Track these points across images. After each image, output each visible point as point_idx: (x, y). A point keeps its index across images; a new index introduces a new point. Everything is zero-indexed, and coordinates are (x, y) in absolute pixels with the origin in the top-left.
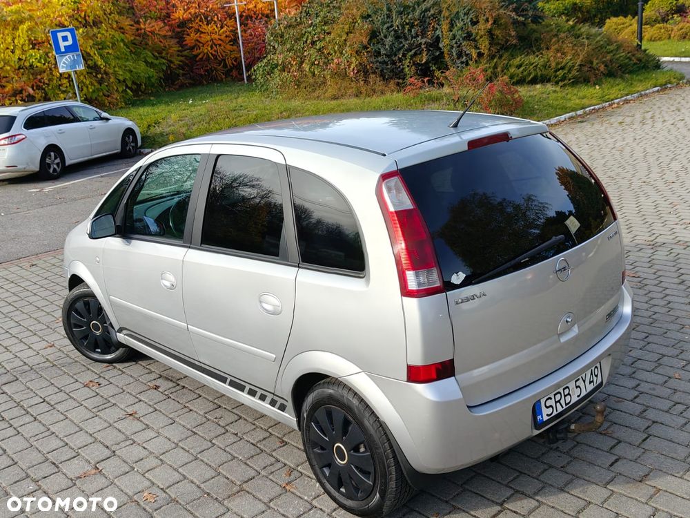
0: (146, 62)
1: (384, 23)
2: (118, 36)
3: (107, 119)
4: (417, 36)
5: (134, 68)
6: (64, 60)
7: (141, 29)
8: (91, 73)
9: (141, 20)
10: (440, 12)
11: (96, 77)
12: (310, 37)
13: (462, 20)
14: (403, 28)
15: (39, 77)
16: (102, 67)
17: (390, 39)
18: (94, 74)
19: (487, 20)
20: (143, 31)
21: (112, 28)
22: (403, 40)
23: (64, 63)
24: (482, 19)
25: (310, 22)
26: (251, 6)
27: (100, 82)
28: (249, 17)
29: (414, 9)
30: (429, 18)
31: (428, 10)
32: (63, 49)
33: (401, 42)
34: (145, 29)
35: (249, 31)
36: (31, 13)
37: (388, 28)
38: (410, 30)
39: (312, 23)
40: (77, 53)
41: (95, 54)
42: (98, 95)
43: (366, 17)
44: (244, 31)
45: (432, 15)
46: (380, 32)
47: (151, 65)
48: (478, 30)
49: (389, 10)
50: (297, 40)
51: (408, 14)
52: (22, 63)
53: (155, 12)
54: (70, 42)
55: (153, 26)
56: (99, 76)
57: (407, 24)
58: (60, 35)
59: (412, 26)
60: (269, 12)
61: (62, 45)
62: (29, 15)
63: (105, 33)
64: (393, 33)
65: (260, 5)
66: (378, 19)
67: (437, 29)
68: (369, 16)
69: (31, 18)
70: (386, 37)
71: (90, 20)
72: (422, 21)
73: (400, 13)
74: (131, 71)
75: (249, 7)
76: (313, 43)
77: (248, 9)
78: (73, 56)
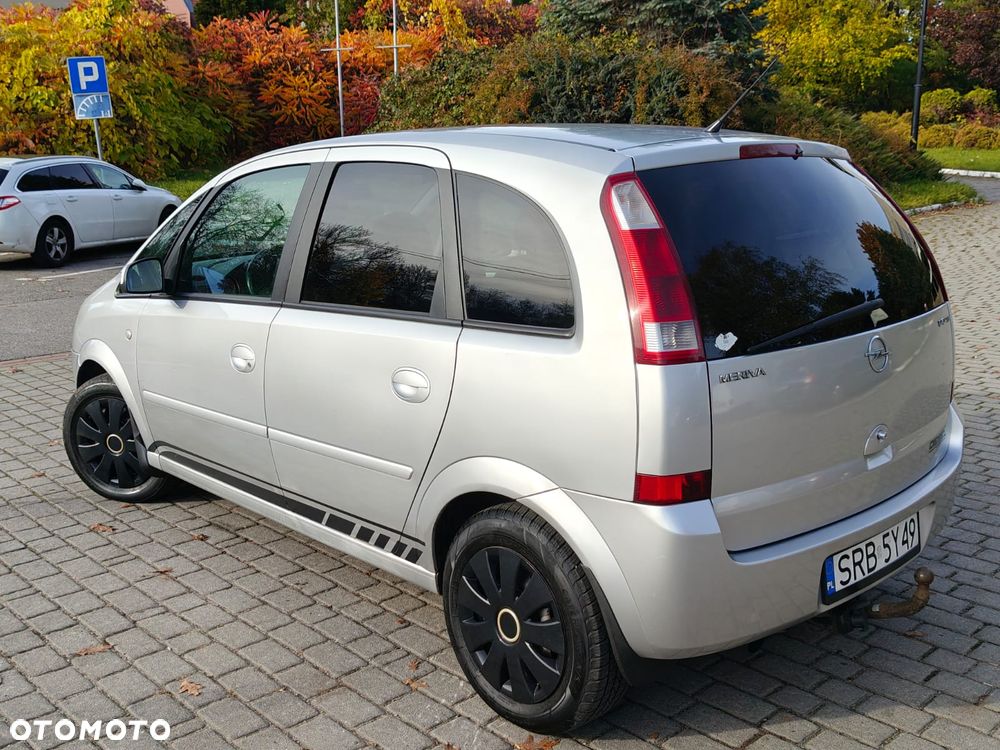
0: (202, 120)
1: (552, 85)
2: (164, 77)
3: (141, 189)
4: (599, 106)
5: (185, 126)
6: (83, 102)
7: (198, 73)
8: (121, 127)
9: (199, 60)
10: (634, 75)
11: (128, 132)
12: (444, 99)
13: (665, 88)
14: (580, 92)
15: (44, 126)
16: (138, 118)
17: (559, 107)
18: (126, 129)
19: (701, 91)
20: (201, 75)
21: (157, 67)
22: (578, 111)
23: (84, 106)
24: (693, 88)
25: (445, 78)
26: (359, 55)
27: (134, 140)
28: (355, 70)
29: (597, 67)
30: (618, 82)
31: (616, 70)
32: (84, 86)
33: (576, 114)
34: (204, 73)
35: (354, 89)
36: (41, 35)
37: (558, 92)
38: (589, 98)
39: (447, 80)
40: (105, 94)
41: (129, 99)
42: (129, 160)
43: (526, 75)
44: (346, 89)
45: (622, 78)
46: (545, 98)
47: (209, 124)
48: (688, 103)
49: (561, 67)
50: (424, 102)
51: (588, 74)
52: (21, 103)
53: (221, 52)
54: (95, 77)
55: (217, 69)
56: (133, 132)
57: (586, 88)
58: (81, 66)
59: (593, 91)
60: (384, 65)
61: (84, 80)
62: (37, 37)
63: (146, 72)
64: (564, 99)
65: (372, 55)
66: (545, 78)
67: (628, 98)
68: (532, 73)
69: (40, 41)
70: (553, 104)
71: (126, 52)
72: (608, 86)
73: (577, 72)
74: (179, 130)
75: (356, 56)
76: (448, 107)
77: (355, 59)
78: (98, 98)
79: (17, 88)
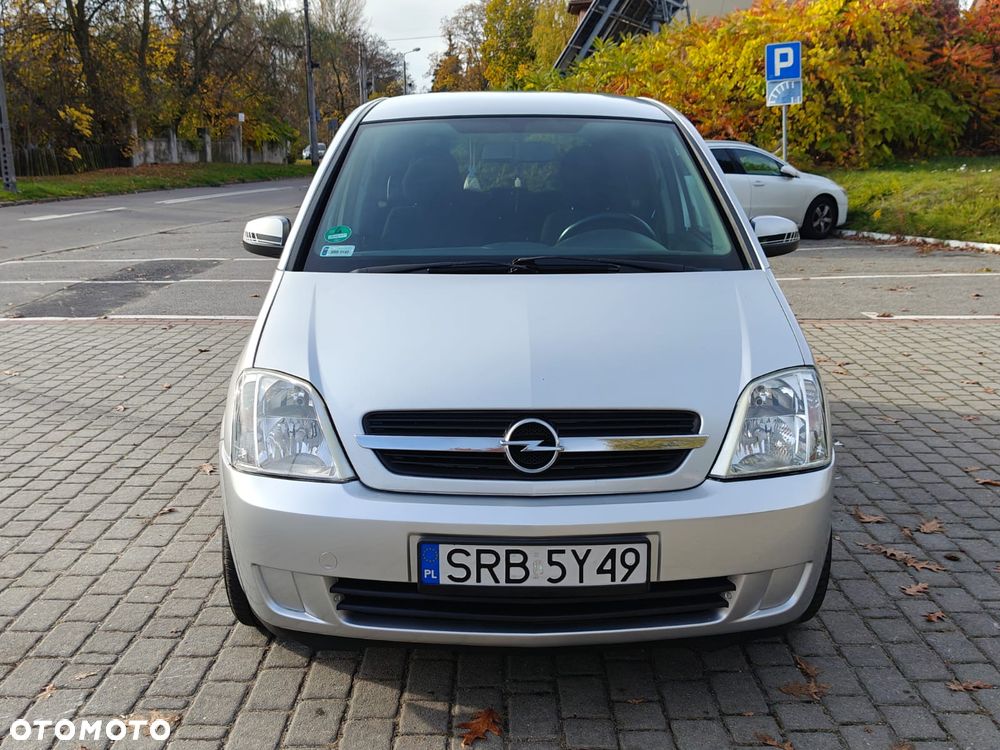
0: (936, 108)
2: (897, 63)
5: (907, 114)
6: (776, 89)
7: (942, 56)
8: (829, 114)
9: (947, 43)
11: (836, 120)
15: (751, 114)
16: (846, 105)
18: (834, 116)
20: (945, 59)
21: (892, 51)
23: (776, 93)
27: (840, 128)
32: (777, 73)
34: (949, 57)
36: (769, 24)
40: (797, 79)
41: (840, 86)
42: (831, 148)
47: (945, 113)
52: (737, 93)
53: (984, 33)
54: (789, 63)
55: (965, 53)
56: (841, 120)
58: (778, 52)
61: (779, 65)
62: (767, 27)
63: (876, 59)
69: (768, 30)
71: (860, 37)
74: (899, 118)
78: (790, 84)
79: (736, 78)
